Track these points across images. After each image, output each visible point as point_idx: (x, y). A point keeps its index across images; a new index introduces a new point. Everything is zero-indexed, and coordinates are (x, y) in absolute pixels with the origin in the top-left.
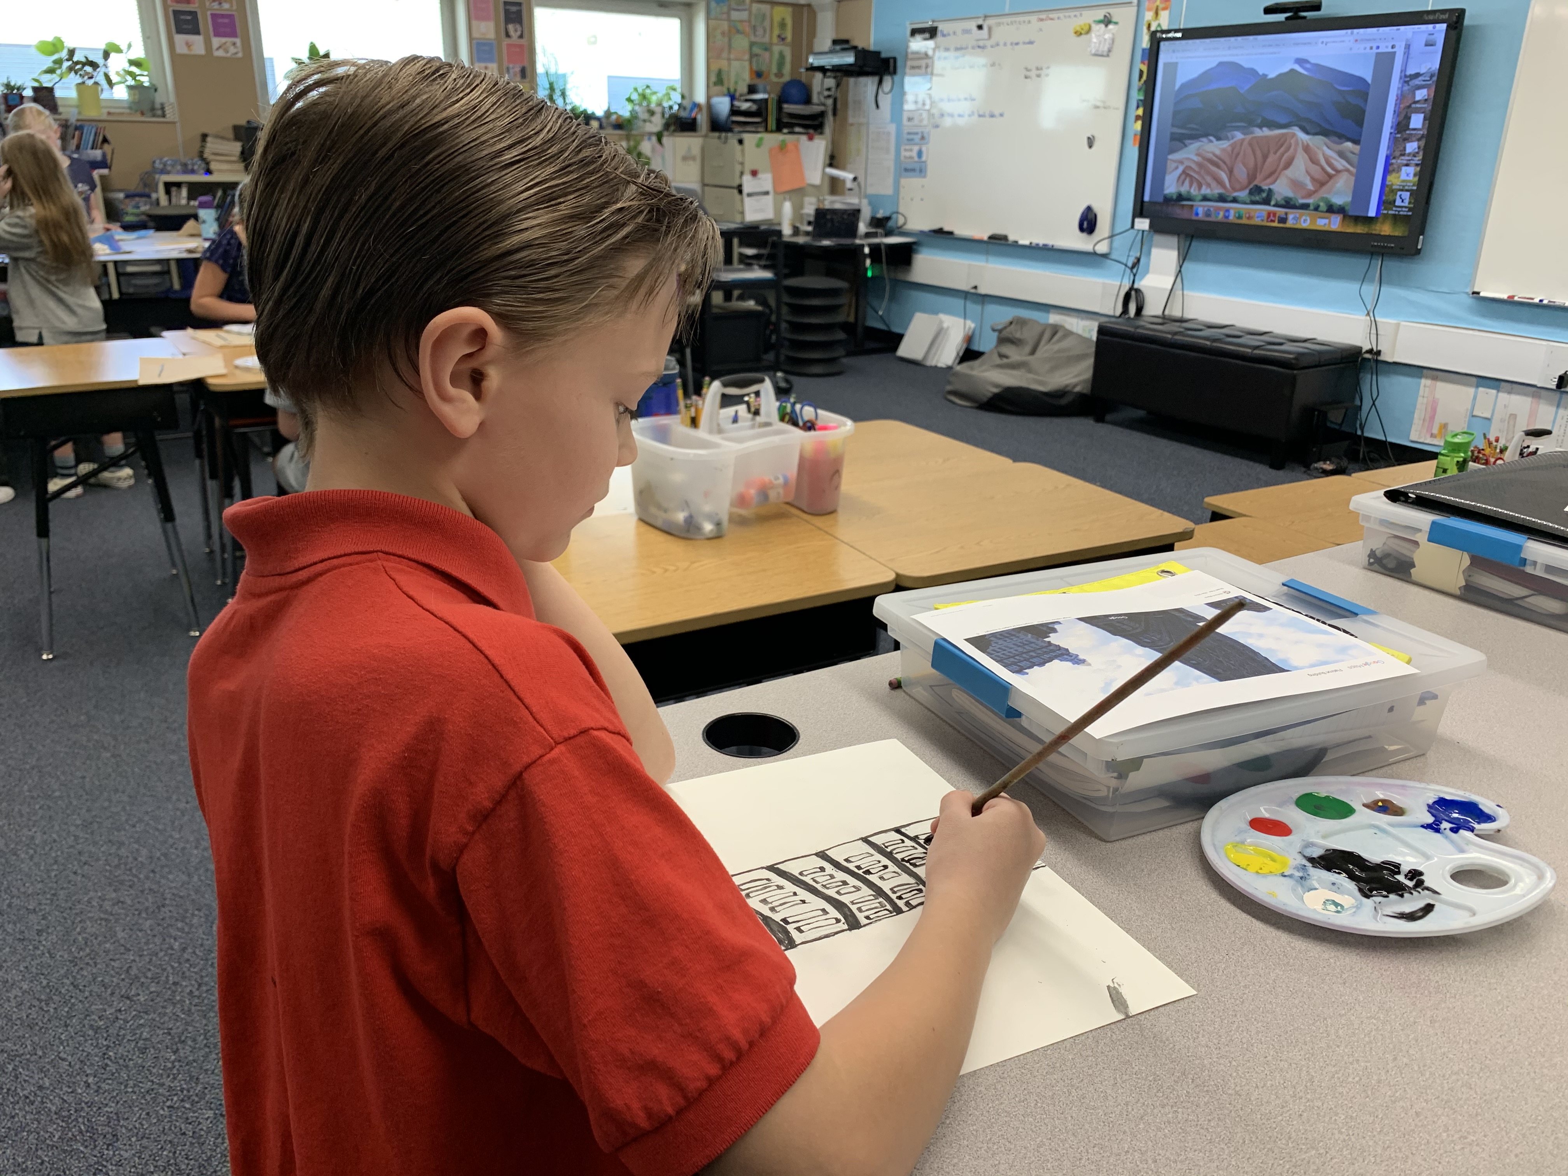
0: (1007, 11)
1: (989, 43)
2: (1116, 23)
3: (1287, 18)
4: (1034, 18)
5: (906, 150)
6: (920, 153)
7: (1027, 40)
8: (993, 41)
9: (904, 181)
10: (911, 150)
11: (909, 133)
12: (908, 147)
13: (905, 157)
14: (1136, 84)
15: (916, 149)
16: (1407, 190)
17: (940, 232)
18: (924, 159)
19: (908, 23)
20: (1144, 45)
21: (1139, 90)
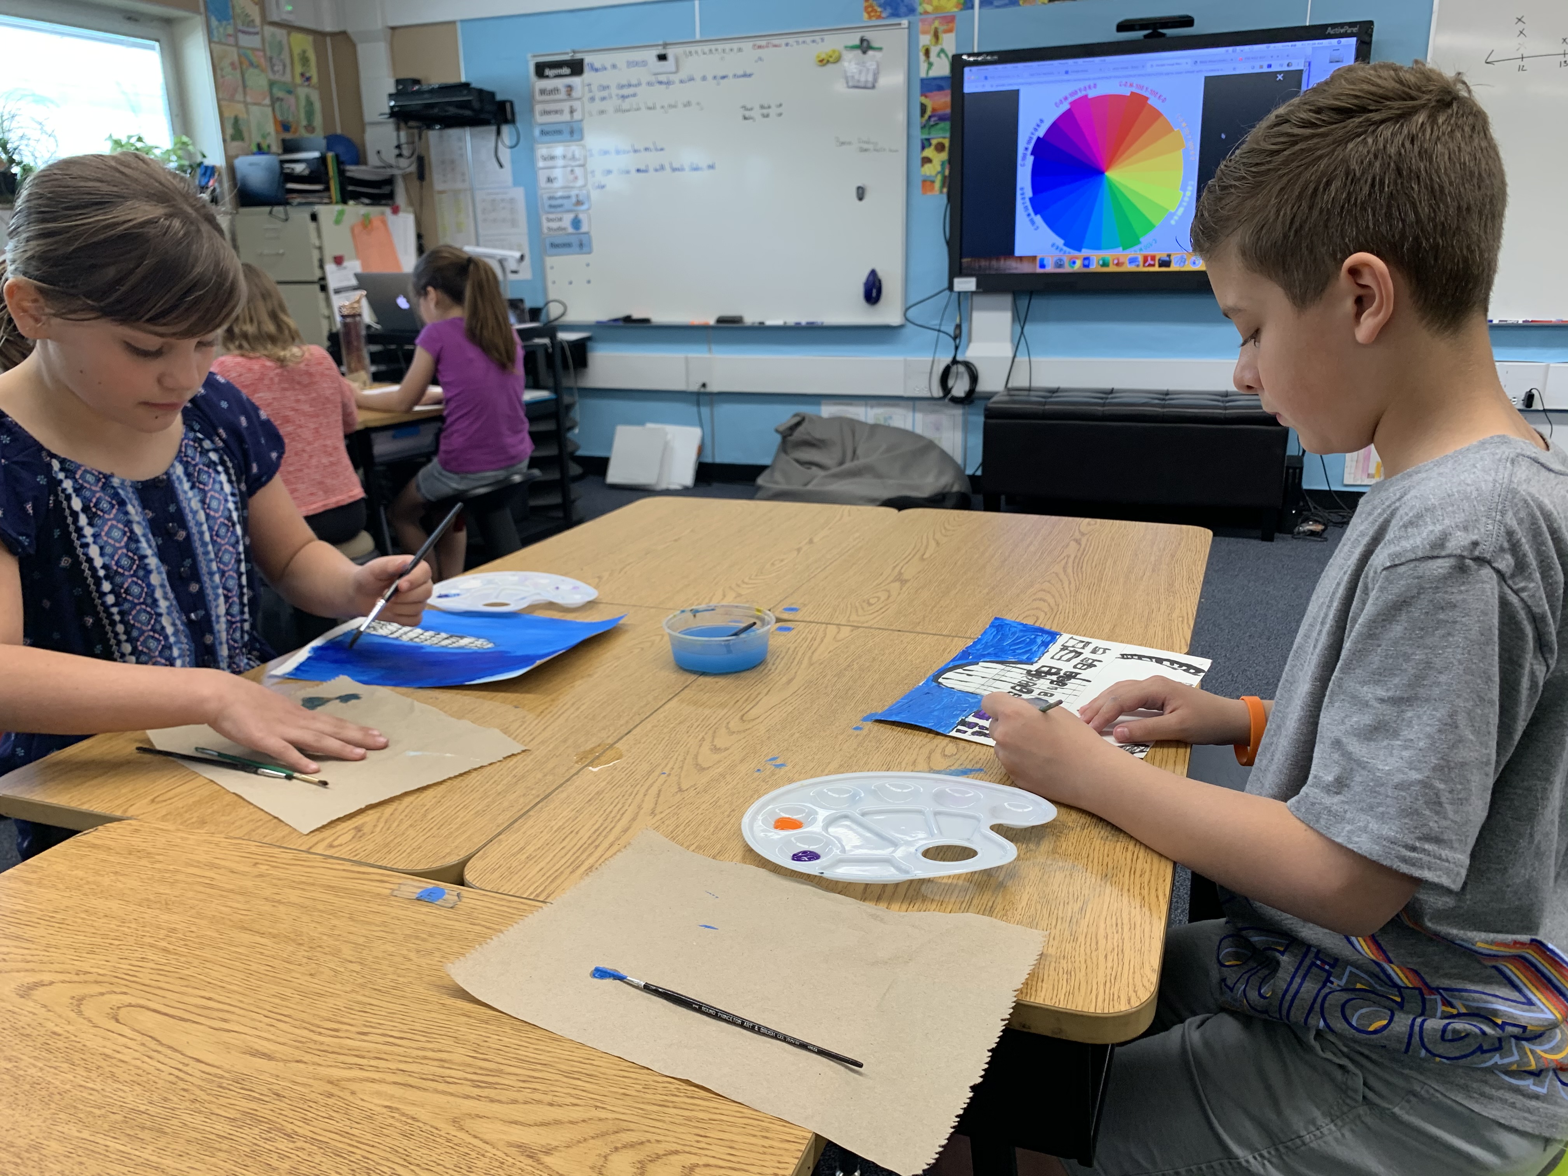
0: (698, 37)
1: (675, 78)
2: (880, 49)
3: (1146, 36)
4: (747, 46)
5: (549, 220)
6: (576, 223)
7: (741, 73)
8: (683, 74)
9: (550, 261)
10: (560, 220)
11: (551, 198)
12: (551, 216)
13: (549, 229)
14: (917, 120)
15: (568, 218)
17: (628, 319)
18: (584, 228)
19: (529, 56)
20: (923, 75)
21: (923, 127)
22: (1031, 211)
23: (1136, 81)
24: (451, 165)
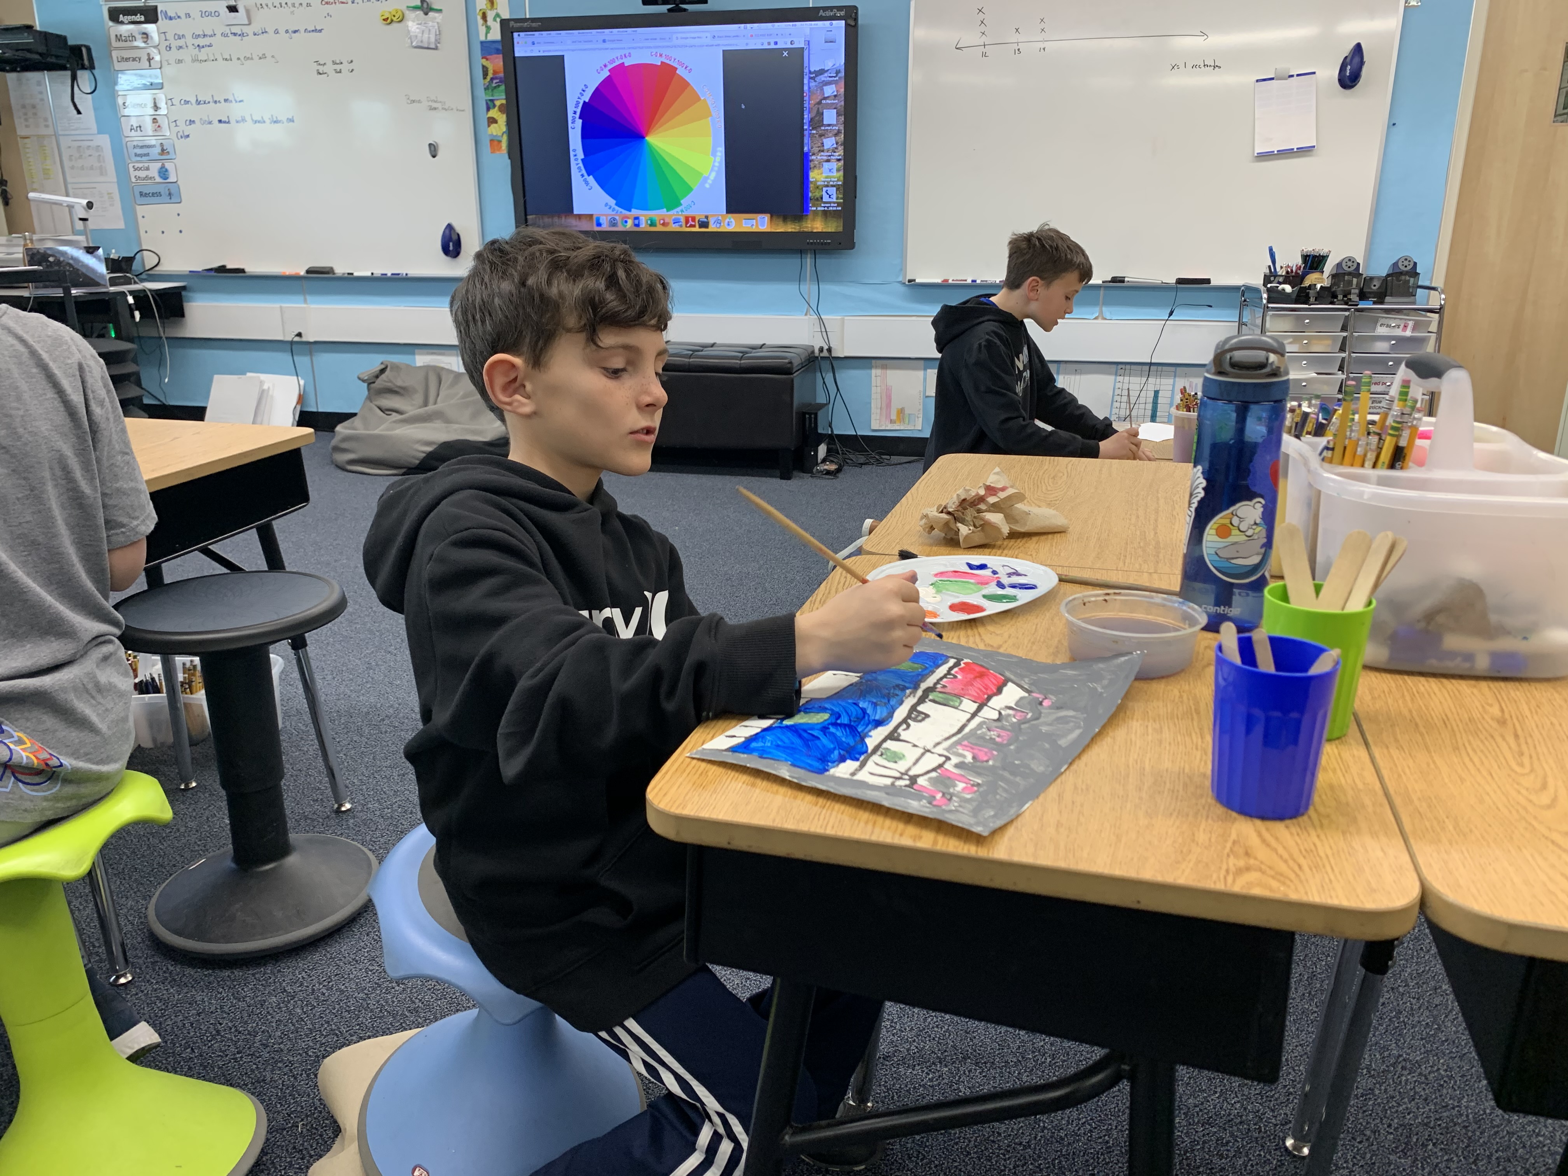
1: (248, 30)
2: (440, 11)
3: (669, 10)
5: (136, 169)
6: (164, 173)
7: (311, 27)
8: (256, 27)
9: (141, 210)
10: (148, 169)
11: (135, 147)
12: (139, 165)
13: (137, 178)
14: (481, 82)
15: (155, 167)
16: (833, 186)
17: (222, 269)
18: (172, 178)
20: (482, 38)
21: (486, 89)
22: (584, 172)
23: (665, 52)
24: (32, 109)
